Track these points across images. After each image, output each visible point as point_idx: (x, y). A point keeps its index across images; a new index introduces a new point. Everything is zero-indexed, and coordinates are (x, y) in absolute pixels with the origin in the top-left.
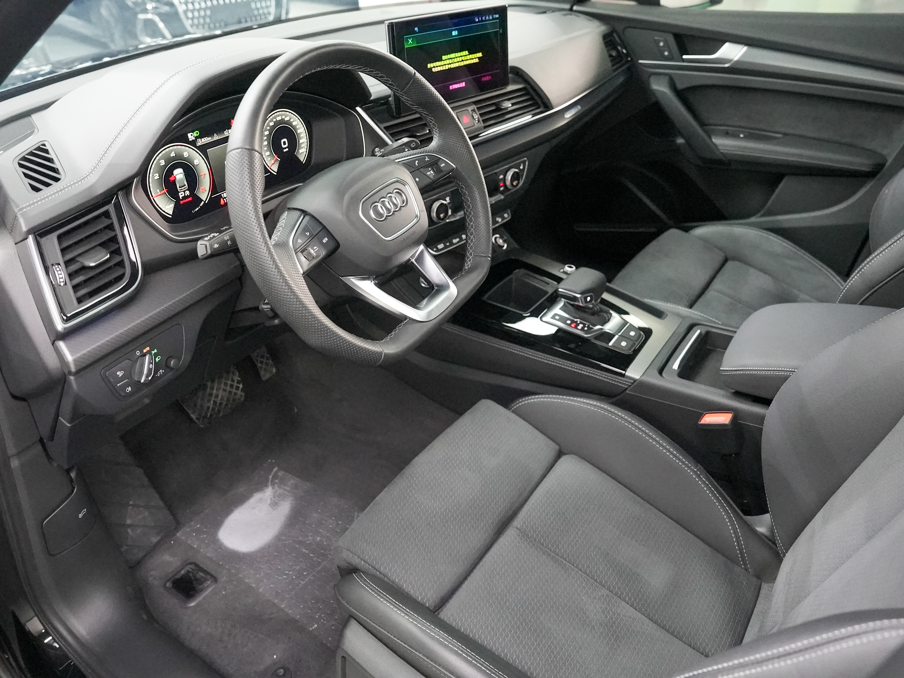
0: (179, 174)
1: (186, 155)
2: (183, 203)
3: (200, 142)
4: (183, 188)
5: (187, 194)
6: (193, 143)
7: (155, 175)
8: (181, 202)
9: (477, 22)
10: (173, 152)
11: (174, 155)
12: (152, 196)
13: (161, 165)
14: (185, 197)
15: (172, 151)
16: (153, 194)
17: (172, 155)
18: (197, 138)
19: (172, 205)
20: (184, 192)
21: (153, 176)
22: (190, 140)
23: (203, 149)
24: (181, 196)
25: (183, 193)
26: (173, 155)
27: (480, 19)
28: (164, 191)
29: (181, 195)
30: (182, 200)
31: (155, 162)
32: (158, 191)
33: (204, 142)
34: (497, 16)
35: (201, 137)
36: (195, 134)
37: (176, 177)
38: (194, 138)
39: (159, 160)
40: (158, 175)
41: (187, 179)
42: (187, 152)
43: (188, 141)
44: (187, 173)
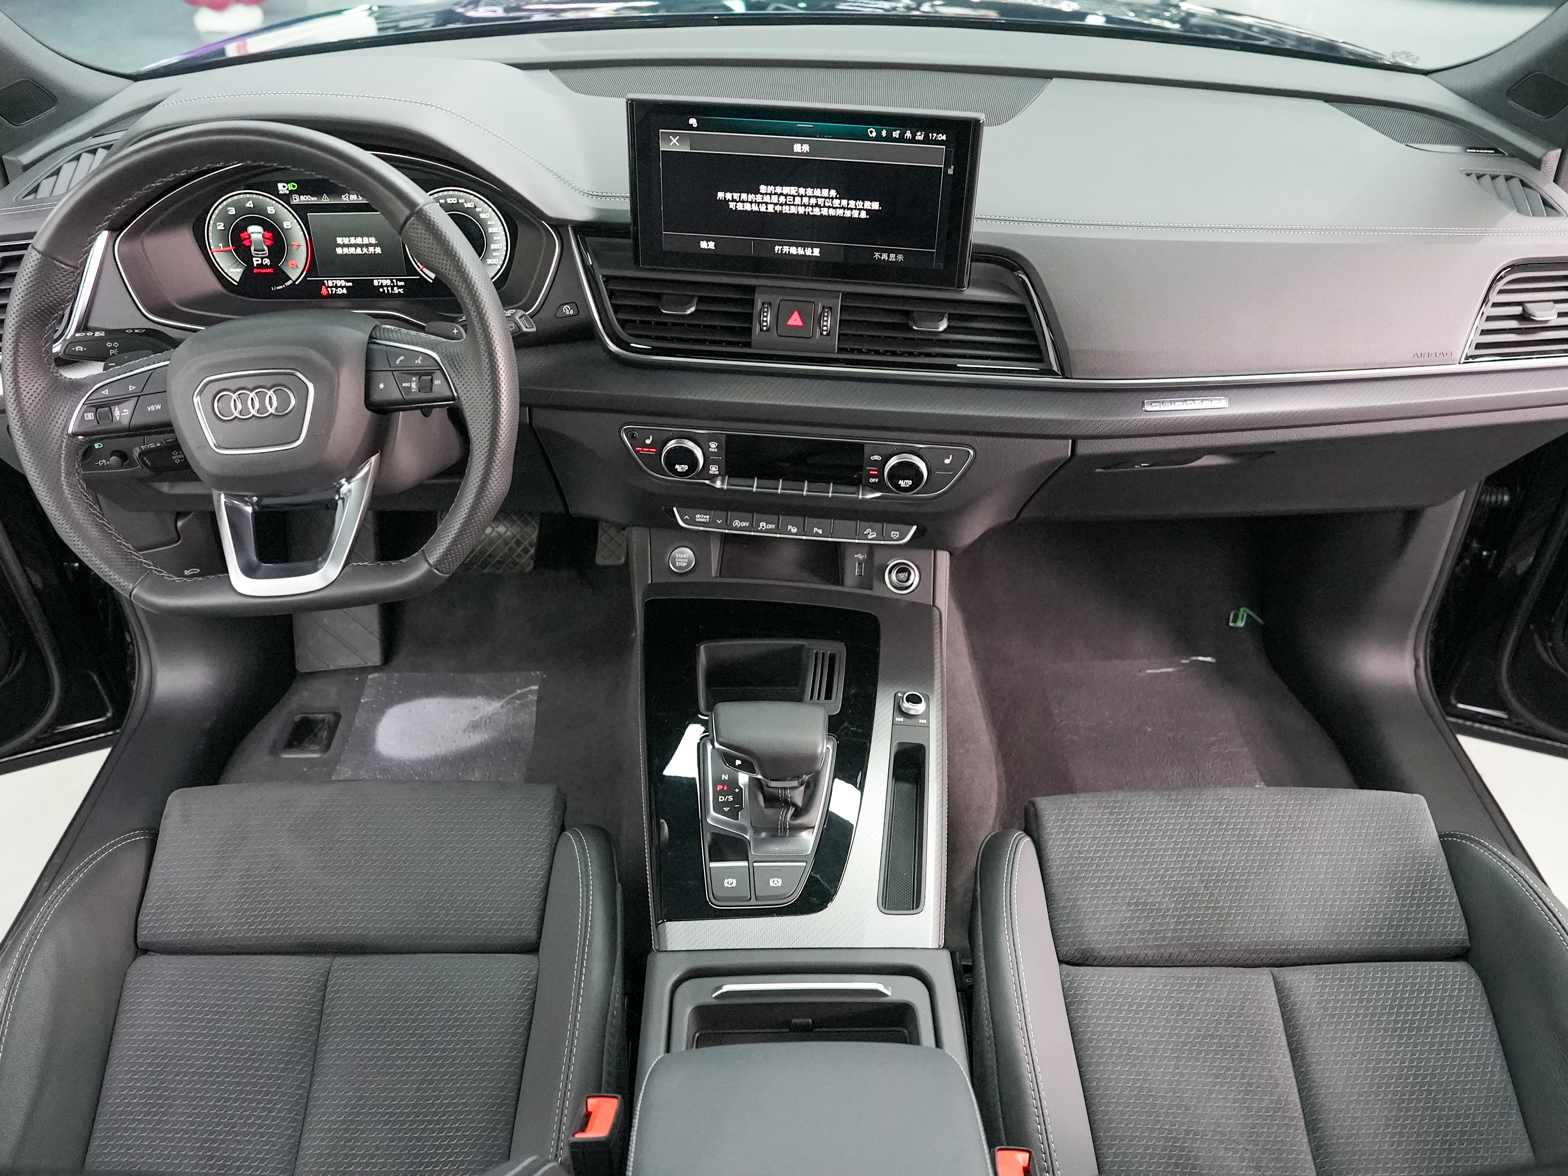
0: (256, 232)
1: (271, 210)
2: (258, 273)
3: (298, 200)
4: (260, 253)
5: (266, 262)
6: (286, 198)
7: (218, 224)
8: (255, 271)
9: (872, 139)
10: (250, 202)
11: (252, 206)
12: (211, 249)
13: (229, 213)
14: (261, 266)
15: (248, 199)
16: (212, 247)
17: (247, 205)
18: (292, 192)
19: (240, 270)
20: (262, 258)
21: (215, 224)
22: (280, 192)
23: (301, 211)
24: (255, 263)
25: (260, 259)
26: (250, 204)
27: (884, 133)
28: (228, 248)
29: (256, 261)
30: (255, 268)
31: (220, 207)
32: (221, 245)
33: (304, 201)
34: (944, 138)
35: (299, 192)
36: (290, 187)
37: (252, 235)
38: (287, 192)
39: (227, 206)
40: (222, 224)
41: (269, 243)
42: (273, 207)
43: (276, 193)
44: (269, 235)
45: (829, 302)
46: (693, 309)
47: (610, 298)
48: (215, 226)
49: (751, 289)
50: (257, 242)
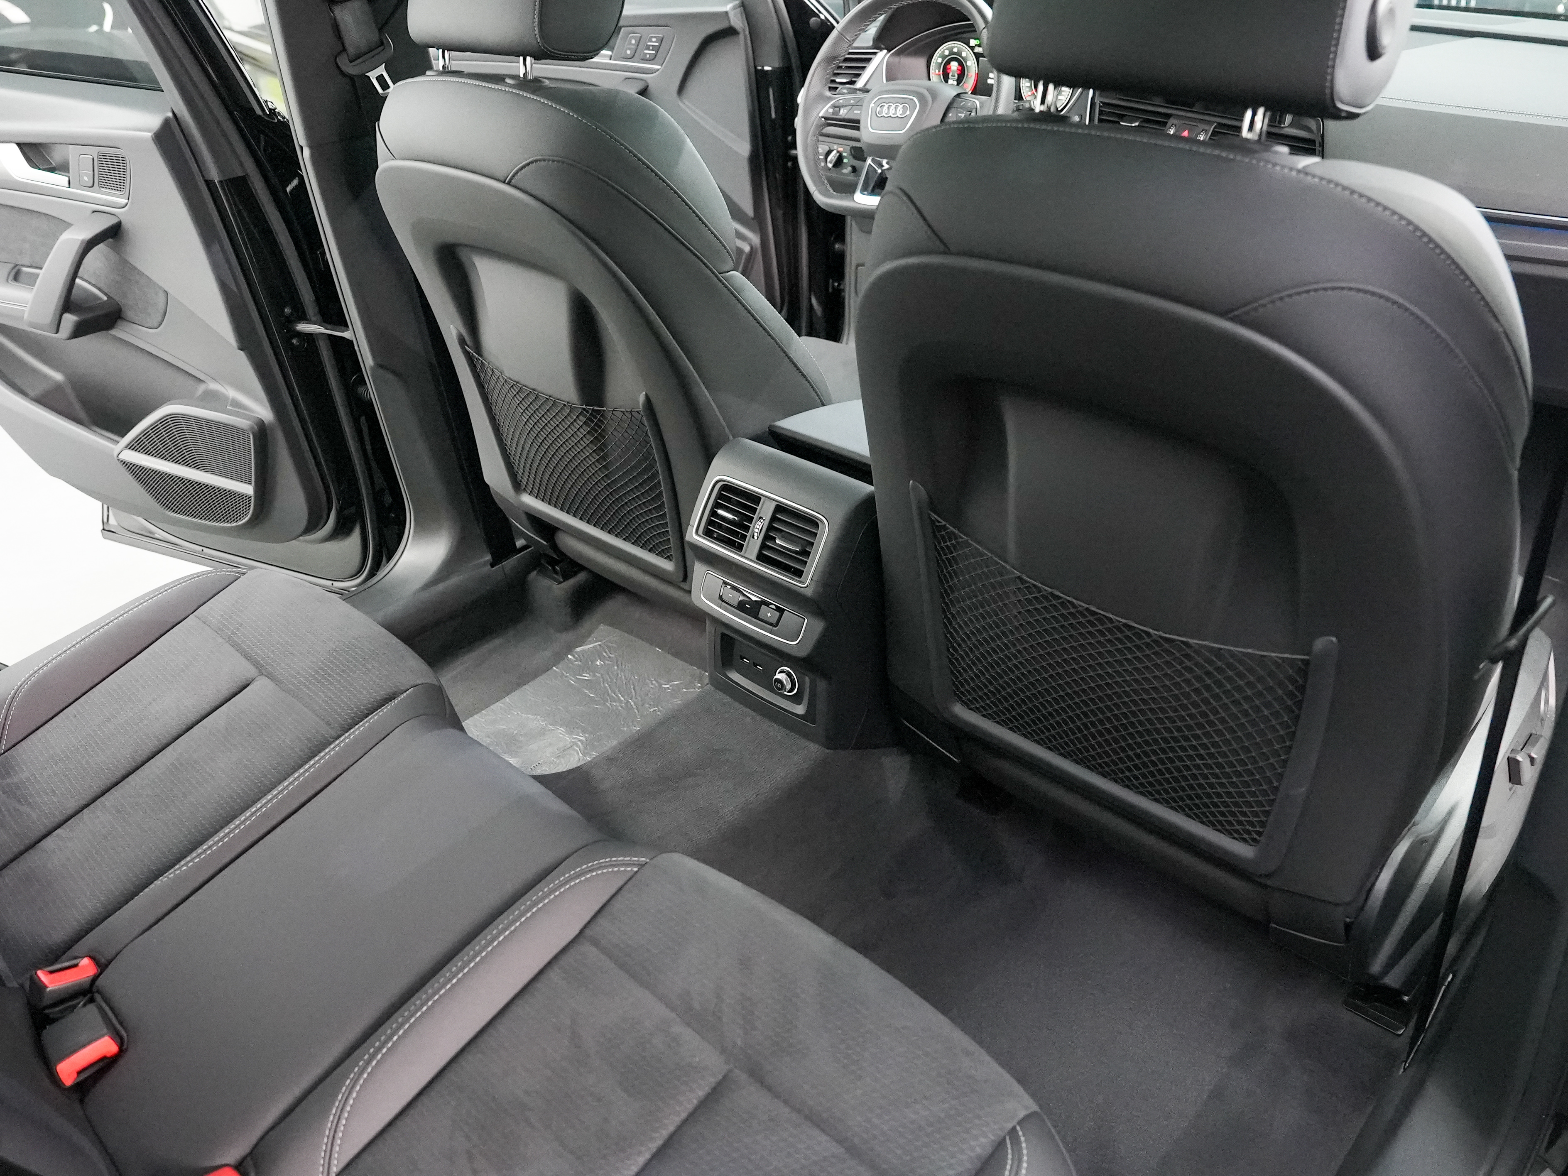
0: (954, 65)
1: (969, 63)
3: (977, 50)
4: (953, 77)
6: (972, 48)
11: (956, 51)
12: (932, 73)
13: (945, 53)
14: (951, 84)
15: (954, 47)
18: (976, 45)
20: (953, 80)
22: (970, 44)
23: (977, 56)
24: (949, 82)
26: (954, 50)
28: (940, 73)
31: (942, 49)
32: (937, 71)
33: (980, 51)
35: (979, 45)
36: (976, 42)
37: (952, 67)
38: (974, 45)
39: (945, 50)
40: (940, 59)
41: (959, 72)
42: (966, 53)
43: (968, 44)
44: (960, 68)
45: (1206, 127)
46: (1137, 124)
47: (1099, 114)
48: (937, 59)
49: (1169, 116)
50: (953, 71)
